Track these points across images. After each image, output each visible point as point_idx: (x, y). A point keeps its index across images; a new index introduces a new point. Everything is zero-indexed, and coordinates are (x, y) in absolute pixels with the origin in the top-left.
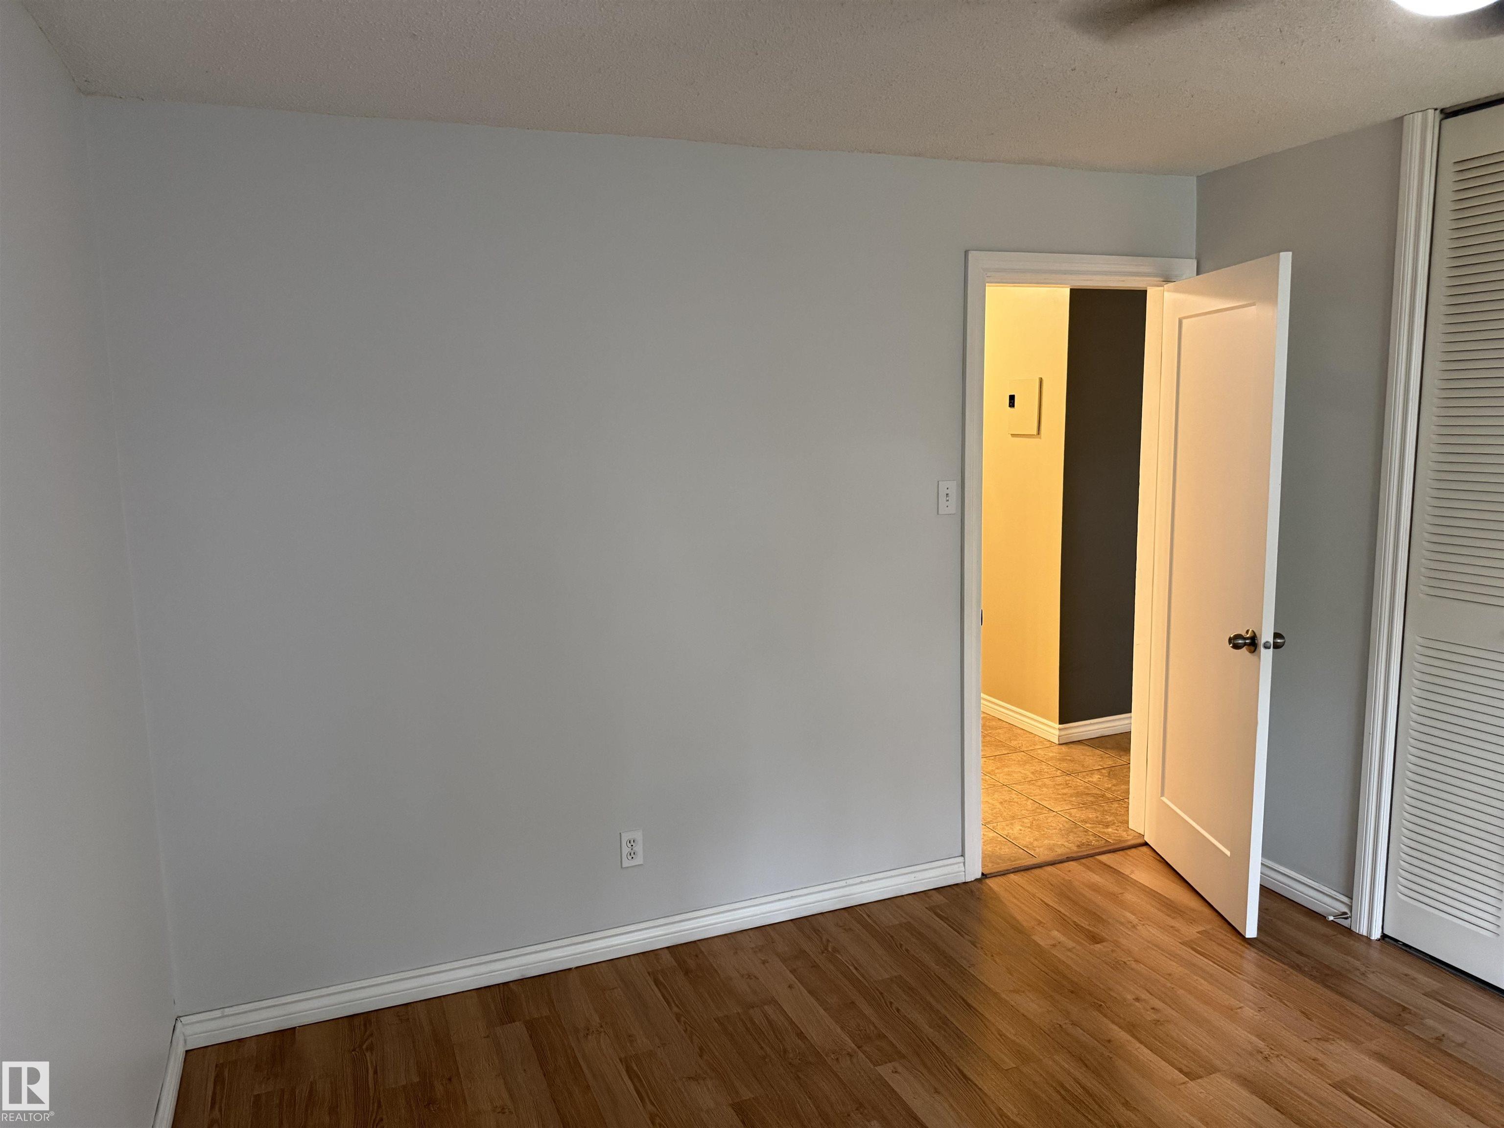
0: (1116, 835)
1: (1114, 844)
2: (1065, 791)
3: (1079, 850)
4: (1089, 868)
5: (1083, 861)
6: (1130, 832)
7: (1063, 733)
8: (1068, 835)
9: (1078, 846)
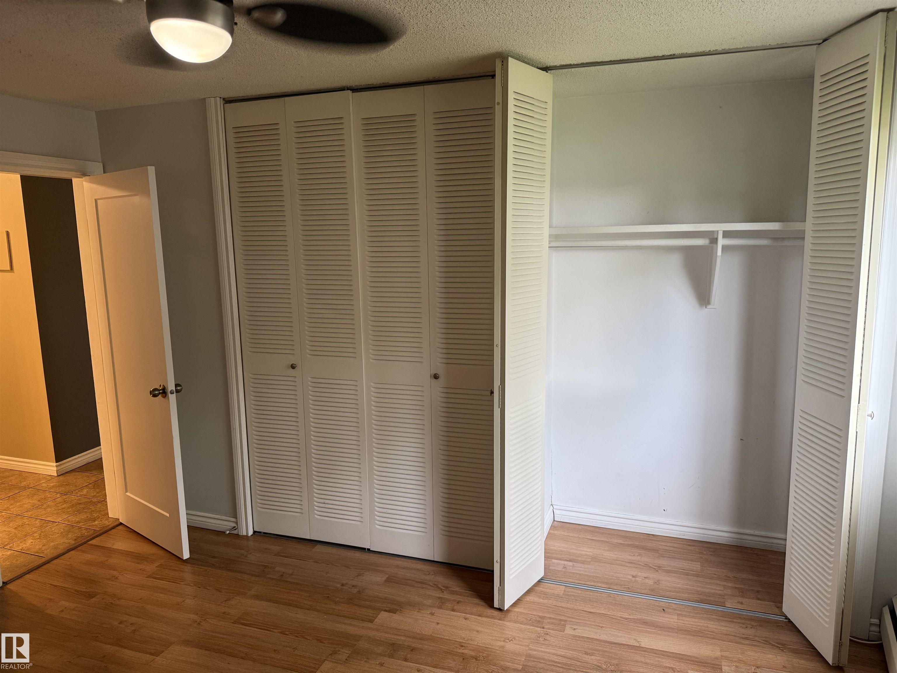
0: (101, 524)
1: (99, 531)
2: (63, 506)
3: (76, 542)
4: (84, 552)
5: (79, 548)
6: (110, 519)
7: (59, 468)
8: (67, 535)
9: (75, 540)
